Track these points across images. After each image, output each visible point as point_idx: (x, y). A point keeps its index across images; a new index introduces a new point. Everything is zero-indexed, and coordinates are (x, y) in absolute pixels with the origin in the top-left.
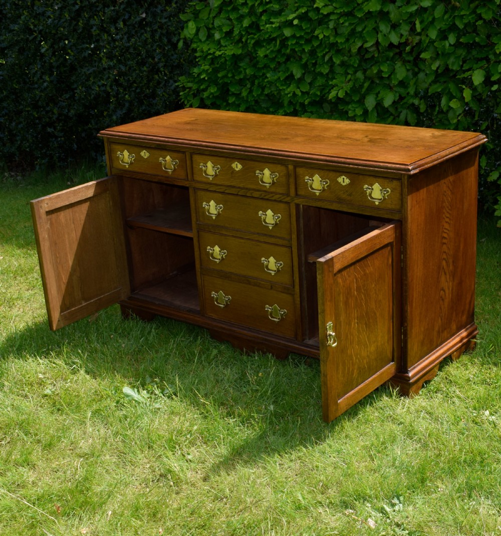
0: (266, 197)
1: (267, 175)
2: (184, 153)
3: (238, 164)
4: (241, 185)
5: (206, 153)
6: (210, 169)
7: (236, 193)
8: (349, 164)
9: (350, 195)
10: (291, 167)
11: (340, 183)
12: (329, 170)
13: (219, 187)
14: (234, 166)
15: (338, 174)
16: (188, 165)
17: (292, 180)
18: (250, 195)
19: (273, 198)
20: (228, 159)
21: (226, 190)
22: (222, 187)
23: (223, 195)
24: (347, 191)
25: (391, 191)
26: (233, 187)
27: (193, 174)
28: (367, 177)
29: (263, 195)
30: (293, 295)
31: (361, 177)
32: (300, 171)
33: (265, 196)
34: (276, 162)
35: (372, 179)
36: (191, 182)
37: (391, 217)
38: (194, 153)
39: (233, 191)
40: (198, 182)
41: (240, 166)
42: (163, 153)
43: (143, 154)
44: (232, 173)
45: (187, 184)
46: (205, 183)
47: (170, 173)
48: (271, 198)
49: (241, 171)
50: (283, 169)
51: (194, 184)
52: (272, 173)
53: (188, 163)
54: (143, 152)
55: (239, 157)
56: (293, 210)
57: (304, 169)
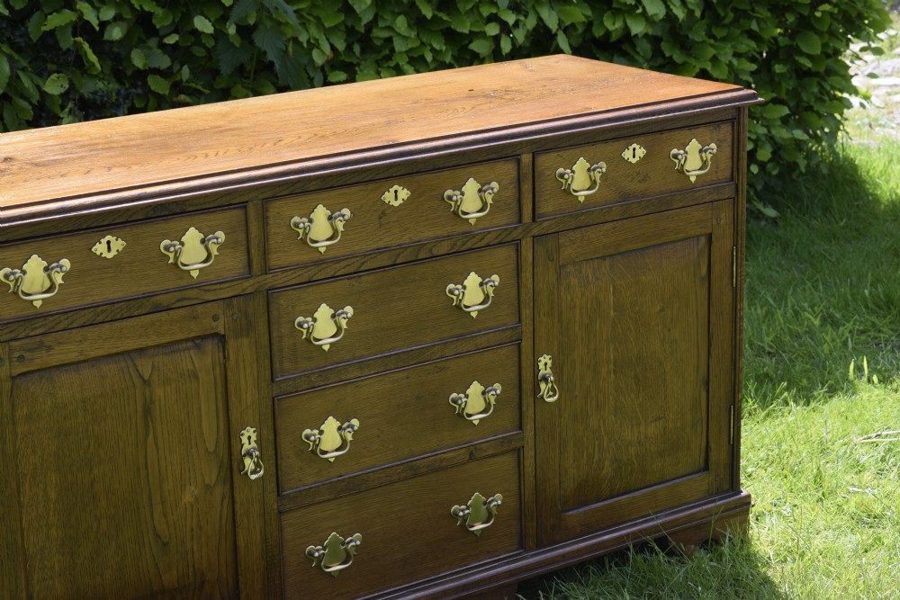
0: (468, 246)
1: (470, 198)
2: (243, 206)
3: (399, 188)
4: (405, 239)
5: (312, 186)
6: (321, 225)
7: (390, 263)
8: (653, 113)
9: (644, 180)
10: (526, 159)
11: (627, 161)
12: (605, 141)
13: (344, 264)
14: (388, 197)
15: (622, 142)
16: (252, 236)
17: (527, 187)
18: (428, 255)
19: (484, 243)
20: (371, 186)
21: (363, 263)
22: (350, 261)
23: (353, 282)
24: (639, 173)
25: (718, 146)
26: (386, 249)
27: (265, 253)
28: (677, 132)
29: (459, 243)
30: (519, 452)
31: (665, 135)
32: (545, 161)
33: (464, 245)
34: (494, 156)
35: (686, 132)
36: (261, 278)
37: (716, 198)
38: (275, 197)
39: (383, 260)
40: (284, 269)
41: (404, 194)
42: (174, 224)
43: (100, 248)
44: (380, 218)
45: (248, 286)
46: (304, 266)
47: (195, 274)
48: (479, 245)
49: (406, 203)
50: (508, 168)
51: (269, 280)
52: (483, 185)
53: (254, 229)
54: (104, 241)
55: (403, 172)
56: (527, 253)
57: (553, 155)
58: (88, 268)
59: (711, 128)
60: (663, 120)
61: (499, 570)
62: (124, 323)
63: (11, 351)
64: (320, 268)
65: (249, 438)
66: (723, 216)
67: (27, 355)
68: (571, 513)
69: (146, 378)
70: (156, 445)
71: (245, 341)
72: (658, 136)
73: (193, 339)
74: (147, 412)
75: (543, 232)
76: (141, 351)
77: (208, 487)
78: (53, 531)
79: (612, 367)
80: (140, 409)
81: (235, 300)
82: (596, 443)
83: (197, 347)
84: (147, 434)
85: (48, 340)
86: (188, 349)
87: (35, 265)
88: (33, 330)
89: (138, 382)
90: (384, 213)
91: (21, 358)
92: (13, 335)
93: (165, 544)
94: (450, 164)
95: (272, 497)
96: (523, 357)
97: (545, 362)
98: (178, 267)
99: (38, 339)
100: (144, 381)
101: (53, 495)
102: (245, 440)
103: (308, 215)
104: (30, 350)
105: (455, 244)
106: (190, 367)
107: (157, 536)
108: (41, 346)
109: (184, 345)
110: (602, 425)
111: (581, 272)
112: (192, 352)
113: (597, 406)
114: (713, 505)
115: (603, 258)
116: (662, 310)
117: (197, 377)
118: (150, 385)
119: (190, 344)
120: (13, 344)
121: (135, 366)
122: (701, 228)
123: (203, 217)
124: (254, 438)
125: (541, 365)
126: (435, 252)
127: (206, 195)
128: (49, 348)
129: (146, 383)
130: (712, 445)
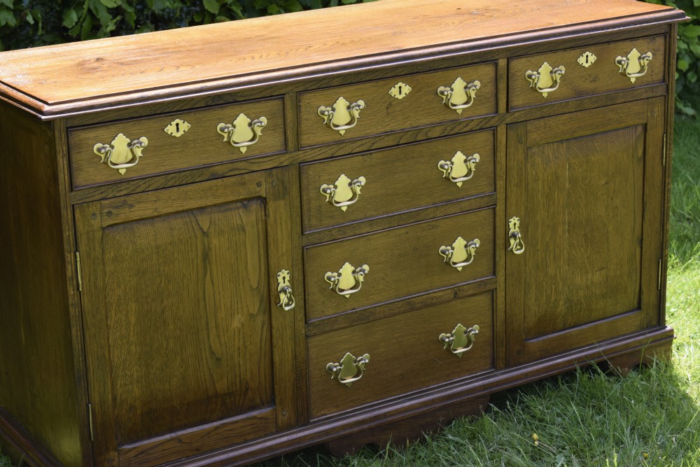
0: (456, 131)
1: (458, 93)
2: (281, 97)
3: (403, 85)
4: (407, 125)
5: (335, 82)
6: (341, 113)
7: (395, 143)
8: (602, 28)
9: (594, 81)
10: (502, 63)
11: (581, 66)
12: (565, 49)
13: (359, 143)
14: (394, 92)
15: (578, 51)
16: (288, 121)
17: (502, 85)
18: (424, 138)
19: (468, 129)
20: (381, 83)
21: (374, 143)
22: (363, 142)
23: (366, 157)
24: (590, 75)
25: (653, 55)
26: (392, 132)
27: (298, 135)
28: (621, 43)
29: (449, 129)
30: (493, 292)
31: (612, 45)
32: (517, 64)
33: (452, 130)
34: (477, 60)
35: (628, 43)
36: (294, 154)
37: (651, 95)
38: (306, 91)
39: (389, 141)
40: (312, 147)
41: (406, 89)
42: (228, 111)
43: (171, 129)
44: (388, 108)
45: (285, 160)
46: (328, 145)
47: (243, 150)
48: (465, 130)
49: (408, 96)
50: (488, 70)
51: (301, 156)
52: (468, 83)
53: (290, 116)
54: (174, 123)
55: (405, 72)
56: (502, 137)
57: (523, 60)
58: (162, 144)
59: (648, 40)
60: (610, 33)
61: (476, 384)
62: (189, 187)
63: (102, 207)
64: (341, 146)
65: (284, 278)
66: (656, 109)
67: (114, 211)
68: (532, 341)
69: (205, 230)
70: (212, 282)
71: (282, 203)
72: (606, 46)
73: (241, 201)
74: (206, 256)
75: (515, 121)
76: (201, 209)
77: (251, 316)
78: (133, 348)
79: (567, 227)
80: (200, 254)
81: (274, 171)
82: (553, 287)
83: (245, 207)
84: (205, 274)
85: (130, 200)
86: (238, 208)
87: (121, 141)
88: (118, 192)
89: (198, 233)
90: (390, 105)
91: (109, 213)
92: (103, 195)
93: (218, 360)
94: (442, 66)
95: (301, 324)
96: (497, 219)
97: (514, 222)
98: (231, 144)
99: (123, 198)
100: (204, 232)
101: (133, 320)
102: (280, 279)
103: (331, 104)
104: (116, 207)
105: (446, 130)
106: (239, 222)
107: (212, 353)
108: (124, 204)
109: (235, 205)
110: (558, 273)
111: (543, 153)
112: (241, 211)
113: (554, 257)
114: (643, 337)
115: (561, 142)
116: (607, 183)
117: (244, 230)
118: (208, 236)
119: (239, 204)
120: (103, 202)
121: (197, 221)
122: (639, 119)
123: (250, 105)
124: (287, 278)
125: (511, 225)
126: (430, 135)
127: (253, 89)
128: (131, 206)
129: (205, 234)
130: (644, 290)
